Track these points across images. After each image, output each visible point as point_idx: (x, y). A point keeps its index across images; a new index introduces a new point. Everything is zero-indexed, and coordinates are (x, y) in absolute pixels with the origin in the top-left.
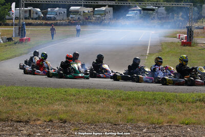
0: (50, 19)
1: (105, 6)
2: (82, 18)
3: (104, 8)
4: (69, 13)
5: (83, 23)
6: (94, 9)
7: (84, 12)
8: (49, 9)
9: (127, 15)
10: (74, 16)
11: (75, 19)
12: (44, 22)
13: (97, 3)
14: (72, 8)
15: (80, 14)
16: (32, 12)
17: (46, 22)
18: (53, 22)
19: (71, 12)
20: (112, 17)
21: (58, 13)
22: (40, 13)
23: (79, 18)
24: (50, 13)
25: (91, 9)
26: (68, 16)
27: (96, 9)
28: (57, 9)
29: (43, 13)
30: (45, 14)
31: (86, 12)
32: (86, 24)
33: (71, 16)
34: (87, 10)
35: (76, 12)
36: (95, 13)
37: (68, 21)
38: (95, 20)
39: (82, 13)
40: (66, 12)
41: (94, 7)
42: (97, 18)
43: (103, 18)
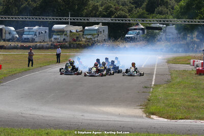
0: (27, 40)
1: (97, 23)
2: (68, 39)
3: (96, 27)
4: (52, 33)
5: (70, 45)
6: (84, 28)
7: (71, 32)
8: (26, 28)
9: (127, 36)
10: (58, 37)
11: (59, 41)
12: (20, 44)
13: (88, 20)
14: (56, 26)
15: (66, 34)
16: (4, 31)
17: (22, 44)
18: (31, 44)
19: (54, 31)
20: (107, 38)
21: (37, 34)
22: (15, 33)
23: (64, 39)
24: (27, 33)
25: (79, 28)
26: (50, 36)
27: (86, 28)
28: (36, 27)
29: (18, 33)
30: (21, 34)
31: (74, 31)
32: (74, 48)
33: (54, 36)
34: (74, 29)
35: (61, 32)
36: (86, 32)
37: (50, 43)
38: (86, 42)
39: (68, 33)
40: (47, 31)
41: (84, 25)
42: (87, 39)
43: (96, 39)
